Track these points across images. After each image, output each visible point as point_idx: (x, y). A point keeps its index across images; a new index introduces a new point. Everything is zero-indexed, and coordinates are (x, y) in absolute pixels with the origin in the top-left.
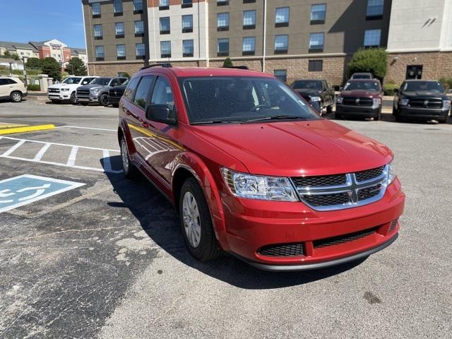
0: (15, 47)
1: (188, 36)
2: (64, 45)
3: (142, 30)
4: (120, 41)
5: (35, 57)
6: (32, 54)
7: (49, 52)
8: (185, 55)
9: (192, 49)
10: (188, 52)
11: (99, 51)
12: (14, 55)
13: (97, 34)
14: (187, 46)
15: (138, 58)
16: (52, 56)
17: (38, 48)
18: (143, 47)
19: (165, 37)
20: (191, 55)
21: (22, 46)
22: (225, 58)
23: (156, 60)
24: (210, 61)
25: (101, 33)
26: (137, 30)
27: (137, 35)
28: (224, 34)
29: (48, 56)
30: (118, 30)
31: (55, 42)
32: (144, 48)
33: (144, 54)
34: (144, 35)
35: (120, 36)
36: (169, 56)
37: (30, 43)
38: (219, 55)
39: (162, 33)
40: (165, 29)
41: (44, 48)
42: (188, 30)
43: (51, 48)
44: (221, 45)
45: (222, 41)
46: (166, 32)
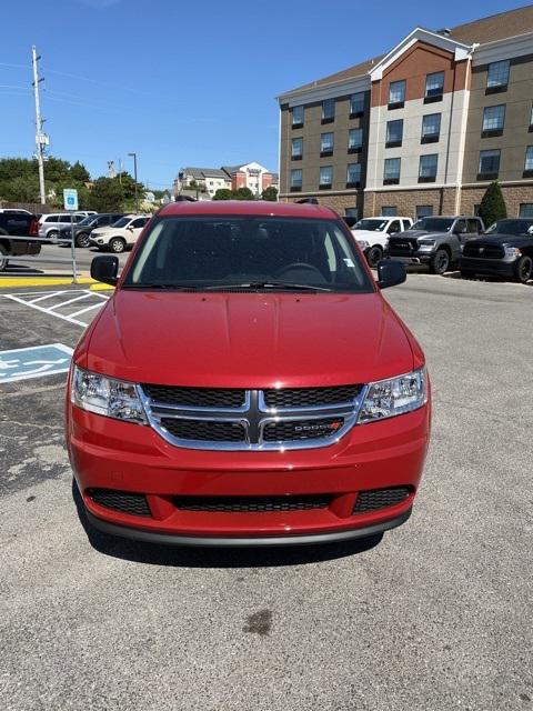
0: (203, 174)
1: (430, 149)
2: (264, 171)
3: (360, 142)
4: (326, 161)
5: (227, 187)
6: (223, 184)
7: (244, 180)
8: (421, 180)
9: (434, 169)
10: (427, 174)
11: (296, 177)
12: (201, 186)
13: (296, 152)
14: (426, 165)
15: (349, 186)
16: (248, 186)
17: (231, 174)
18: (358, 169)
19: (393, 153)
20: (432, 179)
21: (213, 174)
22: (488, 183)
23: (376, 189)
24: (463, 188)
25: (302, 150)
26: (352, 143)
27: (351, 151)
28: (493, 143)
29: (242, 186)
30: (325, 145)
31: (254, 166)
32: (359, 171)
33: (359, 180)
34: (361, 151)
35: (327, 154)
36: (396, 181)
37: (222, 169)
38: (480, 178)
39: (389, 145)
40: (394, 139)
41: (238, 176)
42: (430, 139)
43: (248, 174)
44: (485, 160)
45: (488, 155)
46: (395, 143)
